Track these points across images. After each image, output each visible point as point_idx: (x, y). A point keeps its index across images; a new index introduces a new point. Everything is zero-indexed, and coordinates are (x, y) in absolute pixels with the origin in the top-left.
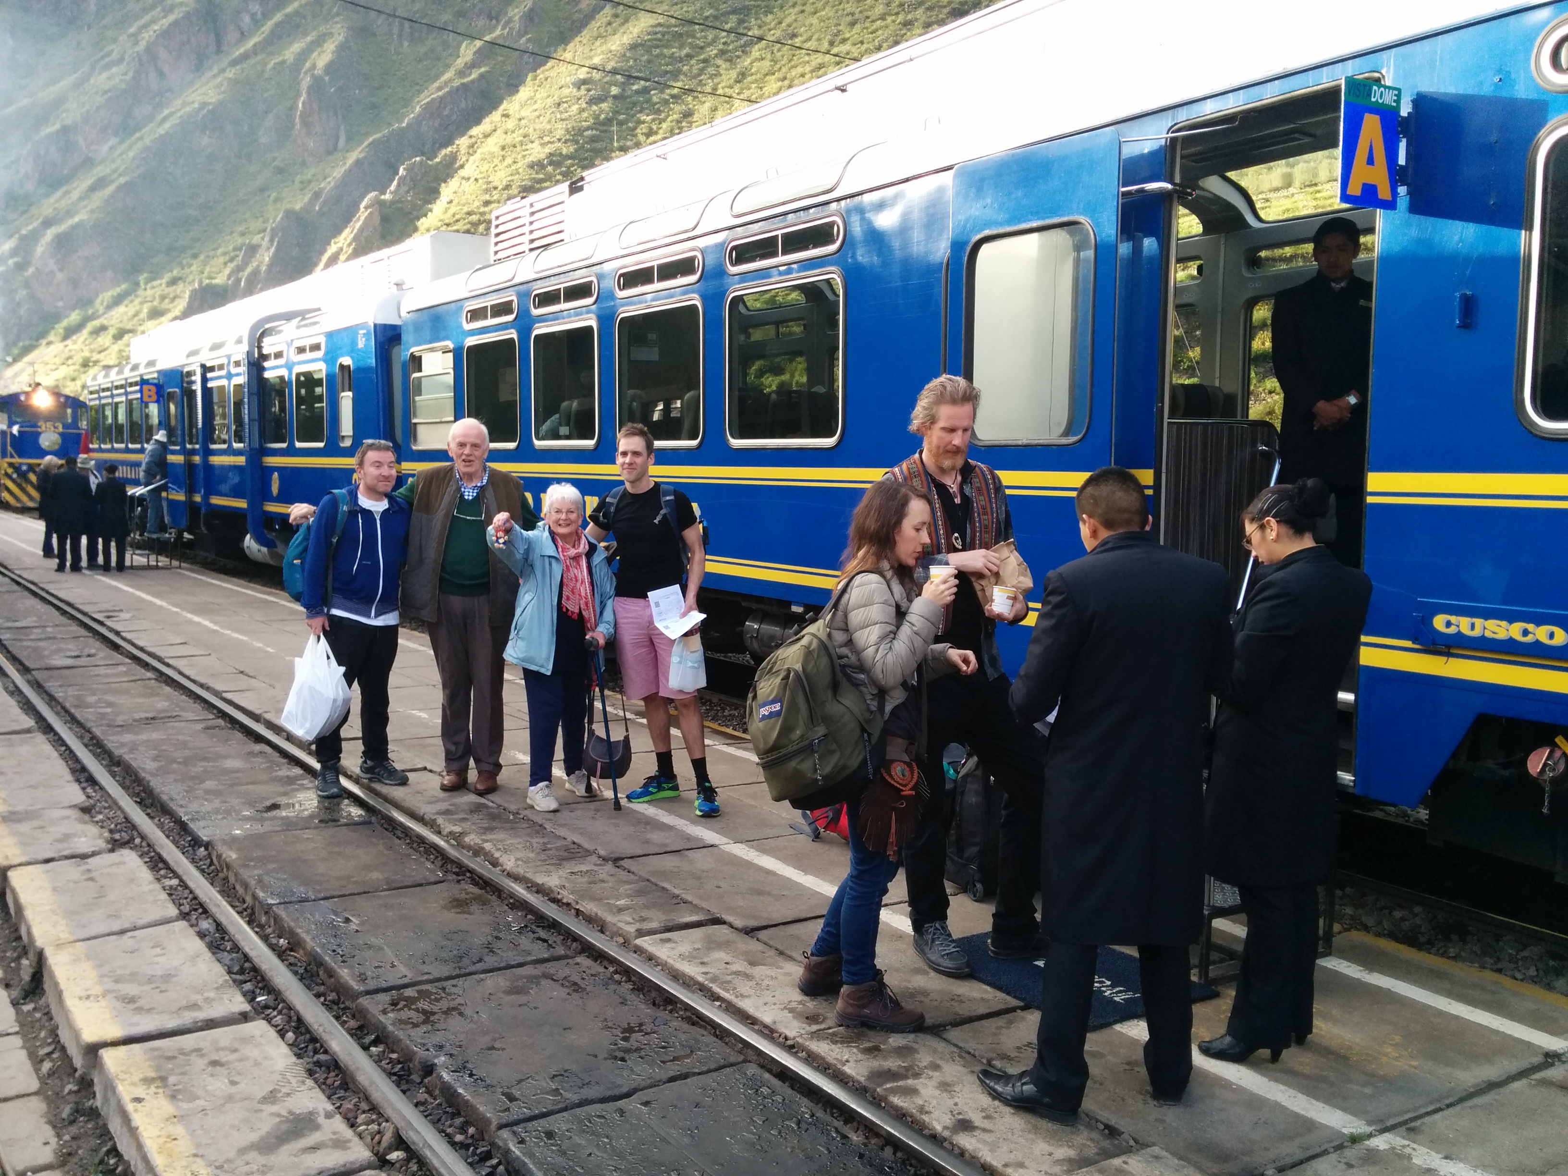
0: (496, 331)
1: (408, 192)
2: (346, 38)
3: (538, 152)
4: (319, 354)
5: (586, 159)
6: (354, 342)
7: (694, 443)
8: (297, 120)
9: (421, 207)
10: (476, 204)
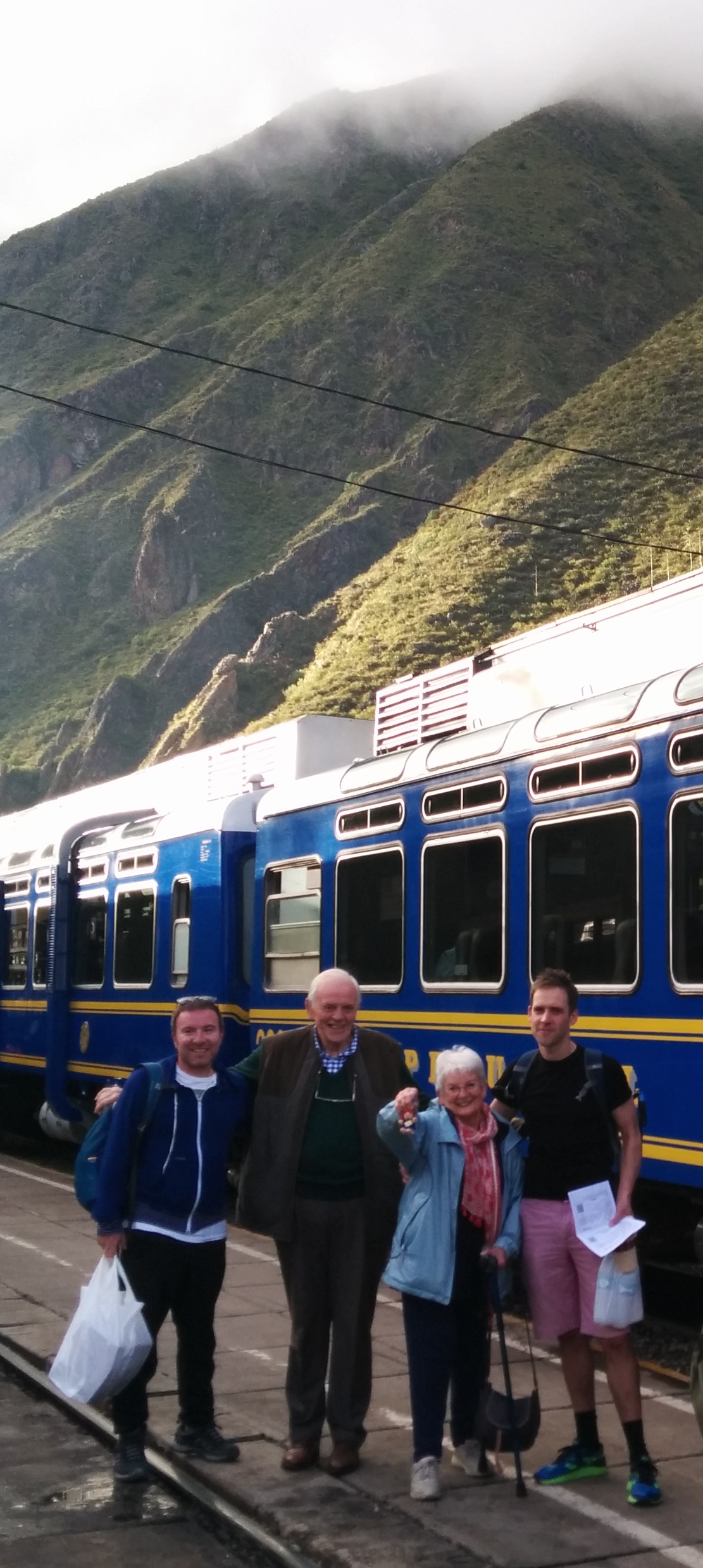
0: (377, 842)
1: (274, 654)
2: (204, 471)
3: (438, 604)
4: (150, 869)
5: (500, 612)
6: (196, 855)
7: (627, 987)
8: (138, 569)
9: (290, 672)
10: (360, 668)
